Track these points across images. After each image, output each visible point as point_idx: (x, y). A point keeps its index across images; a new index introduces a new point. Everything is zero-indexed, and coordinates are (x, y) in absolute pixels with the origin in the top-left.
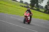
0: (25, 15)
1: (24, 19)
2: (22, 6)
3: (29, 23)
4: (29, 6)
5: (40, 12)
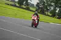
2: (8, 4)
3: (36, 27)
4: (16, 4)
5: (30, 12)
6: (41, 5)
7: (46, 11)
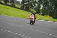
0: (31, 17)
1: (30, 21)
6: (26, 2)
7: (30, 8)
